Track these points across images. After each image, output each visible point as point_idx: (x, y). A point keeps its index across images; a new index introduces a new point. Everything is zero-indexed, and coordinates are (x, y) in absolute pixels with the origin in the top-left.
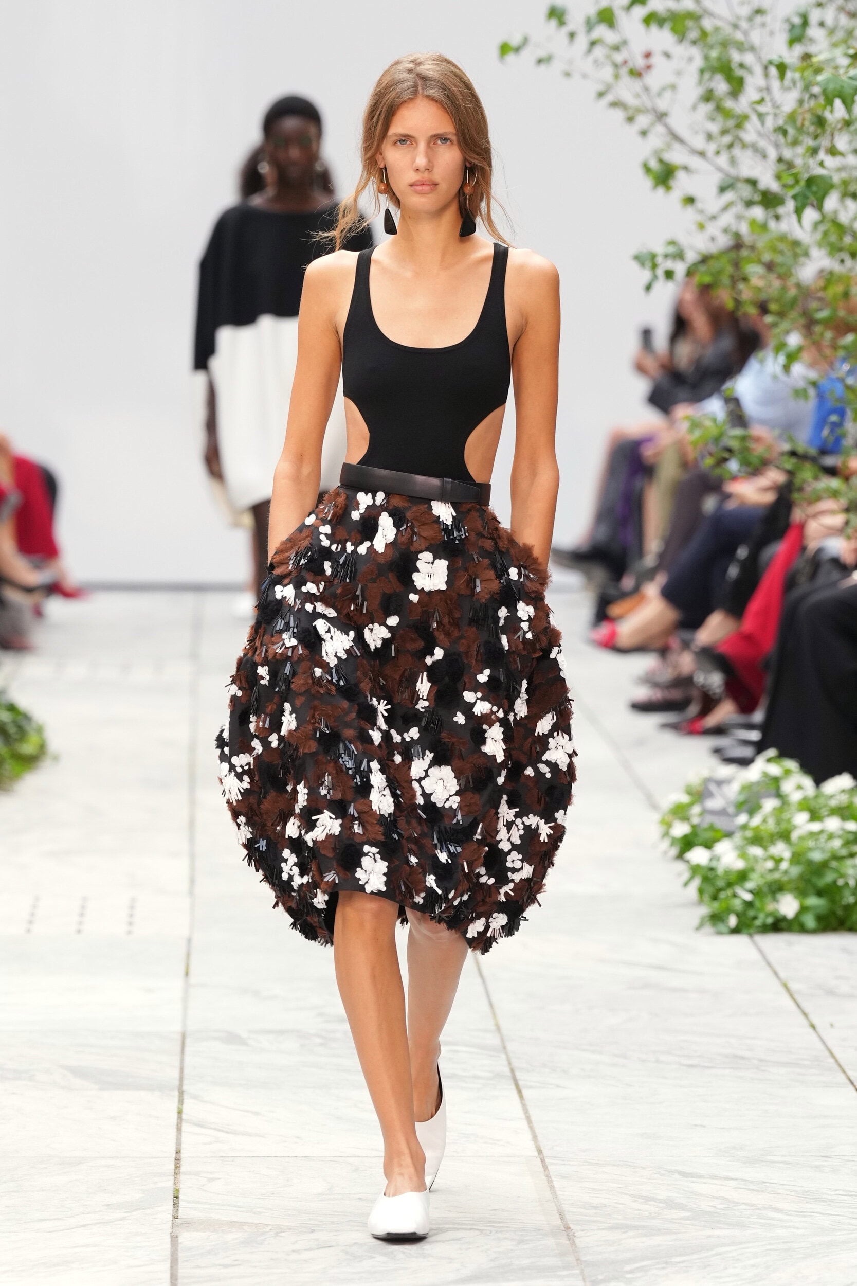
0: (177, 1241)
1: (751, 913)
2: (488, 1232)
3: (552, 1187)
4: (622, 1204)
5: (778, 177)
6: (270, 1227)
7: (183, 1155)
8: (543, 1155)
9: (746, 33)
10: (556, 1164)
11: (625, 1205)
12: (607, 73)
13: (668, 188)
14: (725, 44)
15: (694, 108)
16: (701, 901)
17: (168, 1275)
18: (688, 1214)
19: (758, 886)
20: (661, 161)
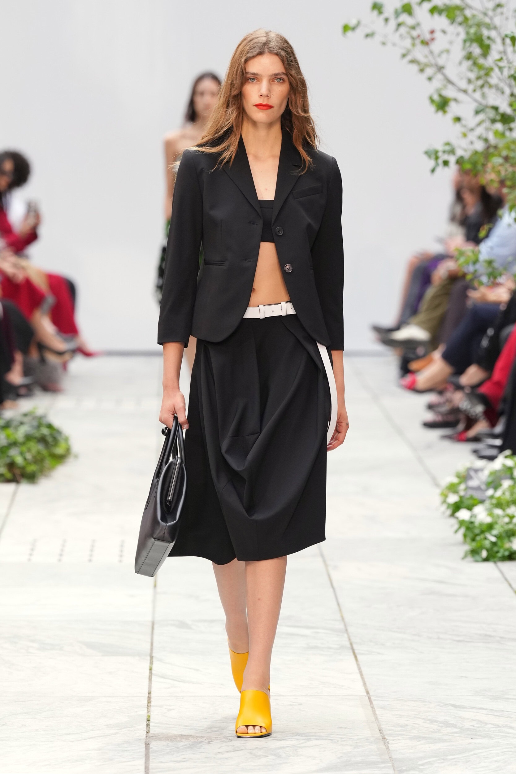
0: (149, 746)
1: (495, 549)
2: (336, 741)
3: (375, 714)
4: (417, 724)
5: (511, 105)
6: (205, 738)
7: (153, 695)
8: (370, 695)
9: (491, 19)
10: (378, 700)
11: (419, 724)
12: (408, 43)
13: (445, 112)
14: (479, 25)
15: (460, 63)
16: (465, 542)
17: (143, 767)
18: (457, 730)
19: (500, 533)
20: (440, 96)
